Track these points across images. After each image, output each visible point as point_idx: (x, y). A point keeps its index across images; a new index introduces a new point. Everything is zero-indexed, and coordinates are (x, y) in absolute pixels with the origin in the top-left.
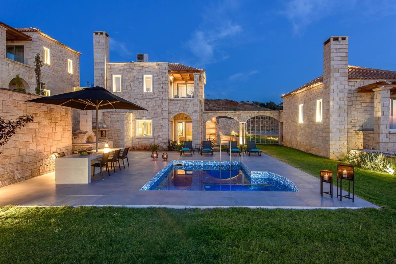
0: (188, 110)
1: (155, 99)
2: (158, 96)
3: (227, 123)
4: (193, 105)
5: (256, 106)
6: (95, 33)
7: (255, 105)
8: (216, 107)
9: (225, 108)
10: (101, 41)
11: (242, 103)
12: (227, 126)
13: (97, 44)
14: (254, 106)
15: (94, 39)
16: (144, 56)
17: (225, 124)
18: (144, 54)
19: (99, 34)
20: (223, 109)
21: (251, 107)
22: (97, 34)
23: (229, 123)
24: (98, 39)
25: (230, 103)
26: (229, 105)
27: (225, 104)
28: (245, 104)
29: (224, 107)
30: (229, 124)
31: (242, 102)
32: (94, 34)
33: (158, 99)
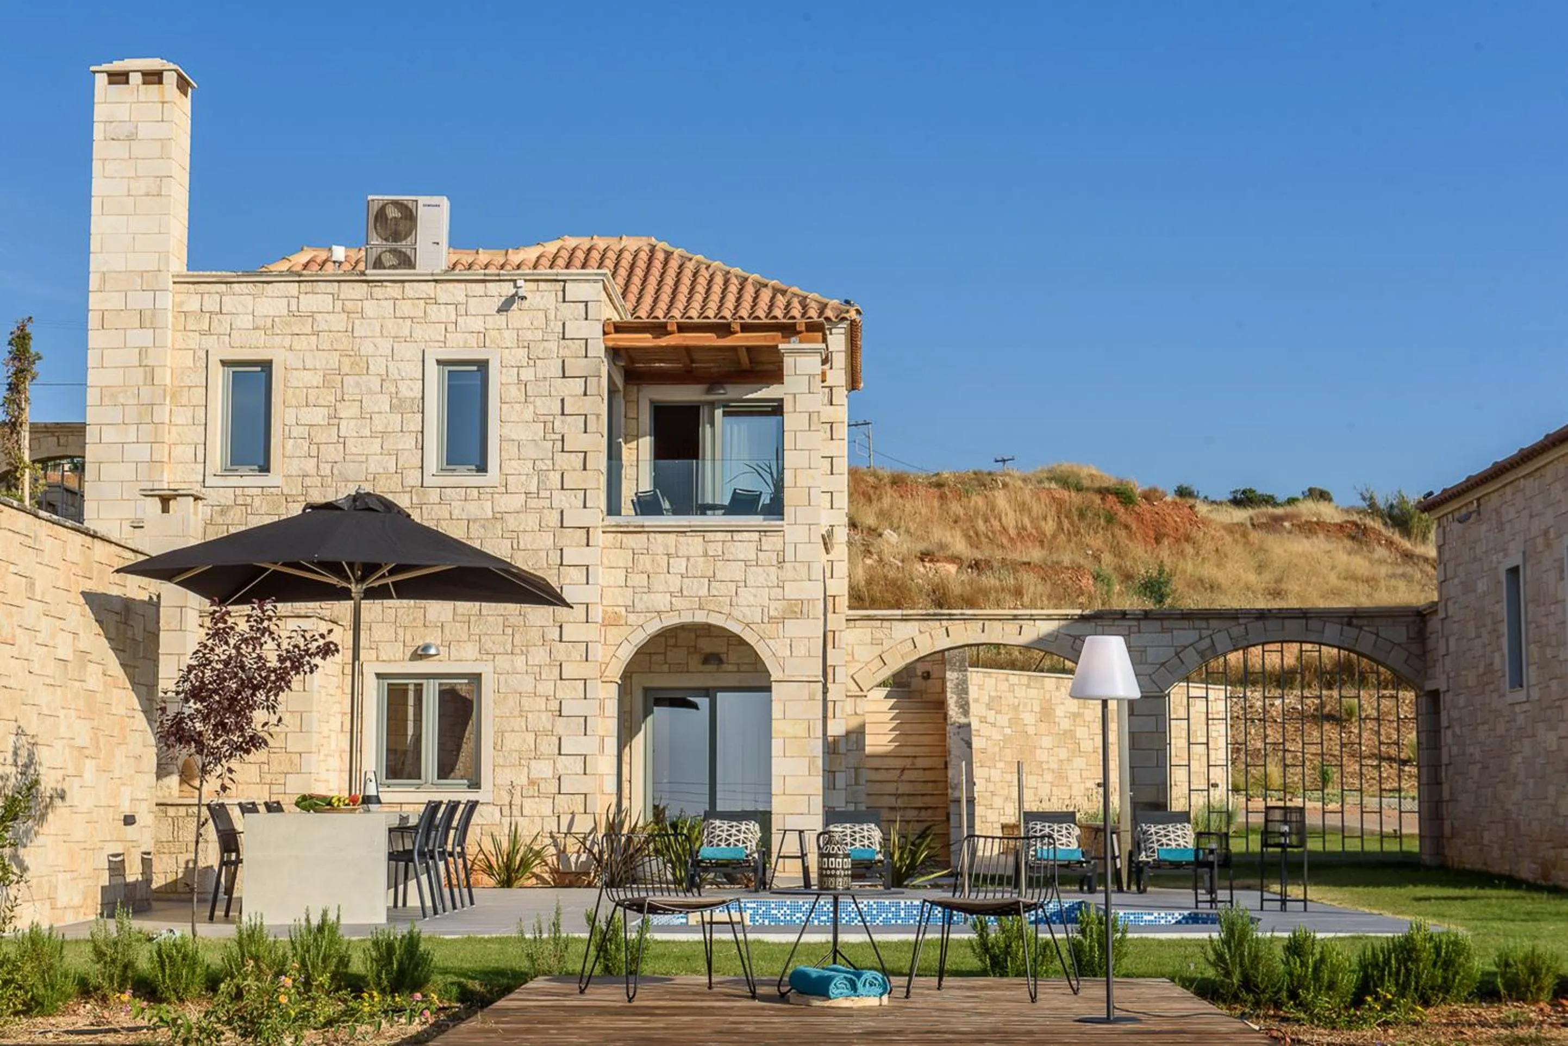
0: (742, 601)
1: (512, 522)
2: (533, 503)
3: (1046, 713)
4: (781, 562)
5: (1407, 544)
6: (104, 77)
7: (1390, 543)
8: (954, 559)
9: (1046, 571)
10: (144, 131)
11: (1241, 515)
12: (1046, 742)
13: (119, 149)
14: (1381, 552)
15: (100, 112)
16: (422, 214)
17: (1029, 718)
18: (422, 200)
19: (136, 79)
20: (1029, 580)
21: (1342, 558)
22: (119, 78)
23: (1060, 712)
24: (122, 112)
25: (1110, 519)
26: (1096, 541)
27: (1049, 526)
28: (1274, 523)
29: (1036, 554)
30: (1066, 724)
31: (1243, 499)
32: (101, 81)
33: (531, 521)
